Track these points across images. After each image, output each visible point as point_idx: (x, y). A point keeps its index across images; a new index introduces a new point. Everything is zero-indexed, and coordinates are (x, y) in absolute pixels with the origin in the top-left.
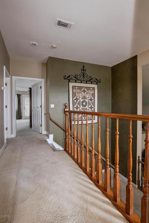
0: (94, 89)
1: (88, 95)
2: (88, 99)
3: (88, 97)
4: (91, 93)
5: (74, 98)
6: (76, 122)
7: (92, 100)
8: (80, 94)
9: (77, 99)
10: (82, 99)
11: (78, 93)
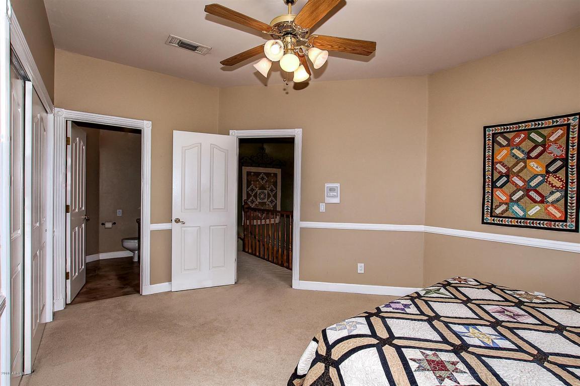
0: (275, 175)
1: (267, 183)
2: (267, 189)
3: (267, 186)
4: (272, 180)
5: (249, 189)
6: (259, 221)
7: (273, 190)
8: (257, 183)
9: (252, 190)
10: (259, 189)
11: (253, 181)
